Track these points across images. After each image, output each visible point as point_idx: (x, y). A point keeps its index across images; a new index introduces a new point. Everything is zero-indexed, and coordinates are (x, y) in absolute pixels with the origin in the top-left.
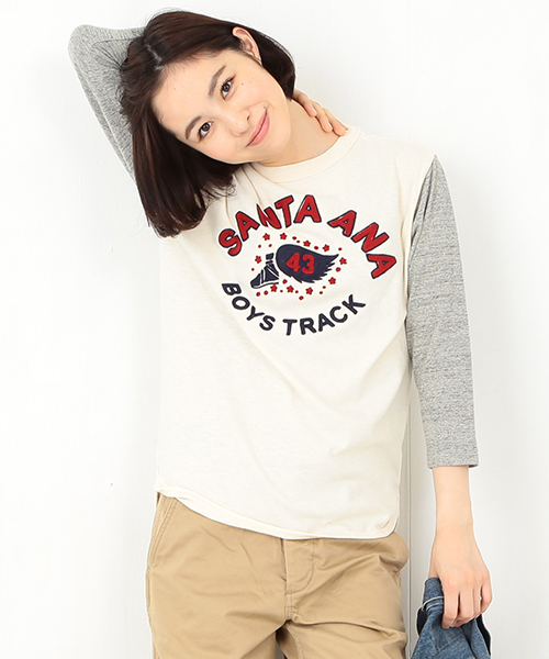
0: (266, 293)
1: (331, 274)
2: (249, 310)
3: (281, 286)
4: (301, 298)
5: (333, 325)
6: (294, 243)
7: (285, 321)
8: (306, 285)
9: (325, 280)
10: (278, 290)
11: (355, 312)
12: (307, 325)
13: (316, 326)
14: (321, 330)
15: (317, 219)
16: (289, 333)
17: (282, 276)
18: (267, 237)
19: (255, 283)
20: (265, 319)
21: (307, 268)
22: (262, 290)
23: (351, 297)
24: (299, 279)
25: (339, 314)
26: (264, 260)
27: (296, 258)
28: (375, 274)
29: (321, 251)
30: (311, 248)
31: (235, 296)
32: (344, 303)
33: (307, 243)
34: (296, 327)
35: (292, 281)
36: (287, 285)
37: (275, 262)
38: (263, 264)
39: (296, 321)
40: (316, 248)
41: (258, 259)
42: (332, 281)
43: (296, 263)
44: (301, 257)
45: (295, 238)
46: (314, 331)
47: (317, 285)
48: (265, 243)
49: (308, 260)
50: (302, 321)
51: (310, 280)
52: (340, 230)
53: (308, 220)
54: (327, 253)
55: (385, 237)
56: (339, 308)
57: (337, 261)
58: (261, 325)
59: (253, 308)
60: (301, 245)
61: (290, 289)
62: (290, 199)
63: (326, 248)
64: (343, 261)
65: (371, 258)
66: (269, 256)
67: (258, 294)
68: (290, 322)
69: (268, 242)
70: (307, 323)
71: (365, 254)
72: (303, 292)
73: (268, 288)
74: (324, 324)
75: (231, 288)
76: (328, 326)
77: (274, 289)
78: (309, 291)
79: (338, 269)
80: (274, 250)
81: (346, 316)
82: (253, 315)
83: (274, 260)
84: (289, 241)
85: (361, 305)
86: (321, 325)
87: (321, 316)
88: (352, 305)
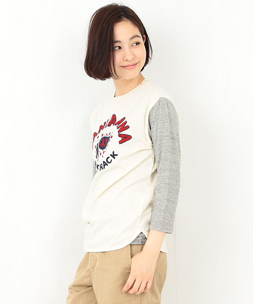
5: (107, 165)
11: (114, 158)
13: (103, 167)
23: (113, 152)
25: (109, 160)
28: (121, 142)
32: (111, 155)
46: (103, 169)
50: (100, 165)
55: (128, 127)
56: (109, 157)
65: (120, 136)
76: (106, 166)
81: (111, 160)
85: (117, 155)
86: (104, 165)
87: (104, 162)
88: (114, 155)
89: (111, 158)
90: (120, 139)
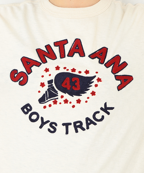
0: (50, 106)
1: (92, 88)
2: (39, 121)
3: (60, 100)
4: (73, 106)
5: (95, 124)
6: (65, 71)
7: (63, 124)
8: (76, 98)
9: (88, 93)
10: (58, 103)
11: (108, 113)
12: (78, 125)
13: (84, 126)
14: (88, 128)
15: (82, 54)
16: (67, 133)
17: (60, 93)
18: (47, 70)
19: (42, 100)
20: (51, 125)
21: (76, 86)
22: (47, 104)
23: (105, 104)
24: (71, 94)
25: (98, 116)
26: (47, 85)
27: (67, 81)
28: (120, 88)
29: (83, 74)
30: (76, 73)
31: (30, 113)
32: (102, 109)
33: (74, 70)
34: (71, 128)
35: (67, 96)
36: (64, 99)
37: (54, 85)
38: (46, 88)
39: (70, 124)
40: (80, 72)
41: (42, 85)
42: (93, 93)
43: (68, 84)
44: (71, 80)
45: (65, 68)
46: (83, 129)
47: (83, 97)
48: (46, 74)
49: (76, 81)
50: (75, 123)
51: (78, 95)
52: (97, 60)
53: (77, 55)
54: (88, 75)
55: (125, 64)
56: (98, 112)
57: (95, 80)
58: (49, 130)
59: (42, 119)
60: (70, 71)
61: (66, 101)
62: (66, 42)
63: (87, 72)
64: (99, 80)
65: (117, 78)
66: (50, 82)
67: (45, 107)
68: (67, 125)
69: (48, 73)
70: (78, 124)
71: (113, 75)
72: (74, 103)
73: (51, 102)
74: (90, 124)
75: (26, 108)
76: (92, 125)
77: (55, 102)
78: (79, 101)
79: (96, 86)
80: (53, 77)
81: (103, 117)
82: (43, 123)
83: (53, 84)
84: (62, 70)
85: (112, 108)
86: (88, 125)
87: (87, 119)
88: (106, 109)
89: (102, 113)
90: (119, 82)
